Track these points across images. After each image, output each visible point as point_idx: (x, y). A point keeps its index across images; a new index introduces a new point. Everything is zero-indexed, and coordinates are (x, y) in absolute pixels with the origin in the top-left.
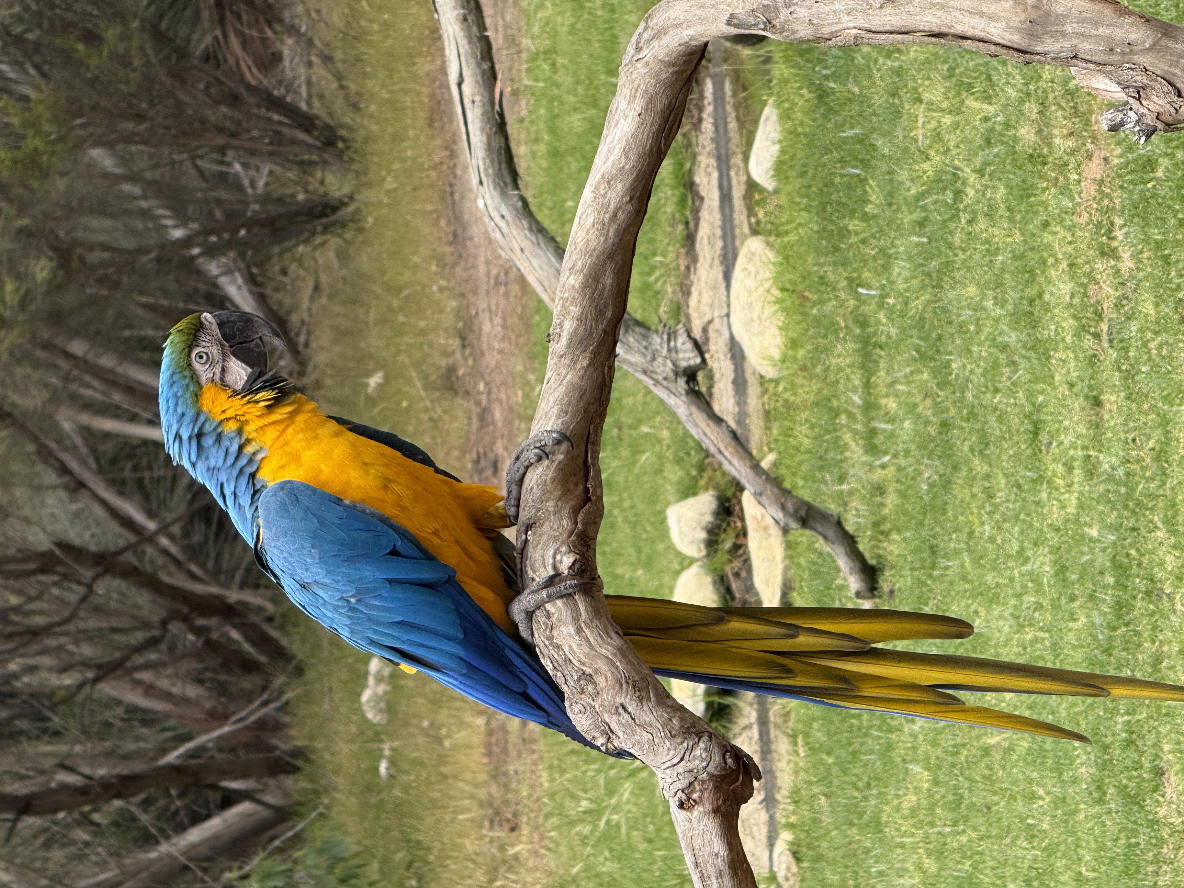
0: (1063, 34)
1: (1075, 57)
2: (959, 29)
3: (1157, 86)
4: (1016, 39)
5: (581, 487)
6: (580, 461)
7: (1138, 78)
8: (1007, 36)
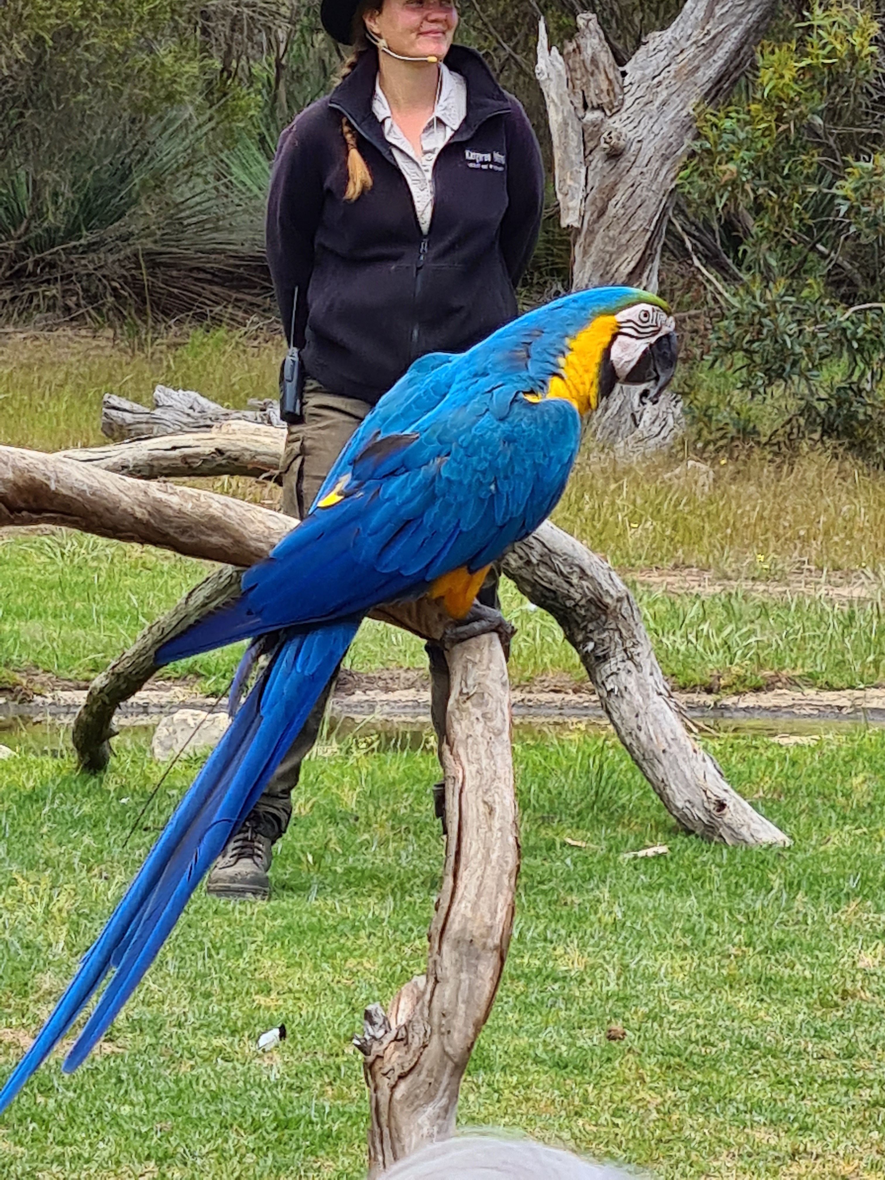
0: (460, 971)
1: (437, 981)
2: (464, 874)
3: (409, 1057)
4: (455, 926)
5: (23, 505)
6: (47, 505)
7: (416, 1039)
8: (458, 919)
